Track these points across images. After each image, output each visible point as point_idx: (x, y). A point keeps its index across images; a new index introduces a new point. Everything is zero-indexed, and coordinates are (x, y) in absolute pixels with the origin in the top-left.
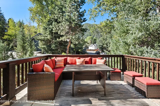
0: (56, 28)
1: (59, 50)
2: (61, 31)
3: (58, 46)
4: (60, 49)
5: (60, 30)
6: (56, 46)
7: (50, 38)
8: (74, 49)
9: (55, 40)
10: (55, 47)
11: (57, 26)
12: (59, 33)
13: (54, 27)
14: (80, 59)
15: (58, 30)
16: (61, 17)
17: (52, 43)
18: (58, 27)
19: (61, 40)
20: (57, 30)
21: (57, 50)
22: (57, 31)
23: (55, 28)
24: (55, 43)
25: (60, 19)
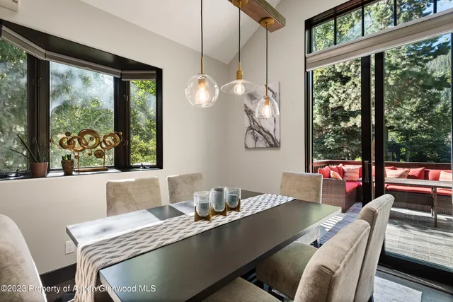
0: (337, 96)
1: (345, 150)
2: (352, 102)
3: (344, 141)
4: (348, 149)
5: (348, 100)
6: (337, 141)
7: (322, 122)
8: (404, 147)
9: (334, 125)
10: (334, 143)
11: (341, 91)
12: (346, 108)
13: (334, 96)
14: (395, 169)
15: (344, 102)
16: (352, 66)
17: (326, 133)
18: (344, 92)
19: (353, 124)
20: (340, 100)
21: (340, 150)
22: (340, 103)
23: (336, 98)
24: (336, 132)
25: (351, 72)
